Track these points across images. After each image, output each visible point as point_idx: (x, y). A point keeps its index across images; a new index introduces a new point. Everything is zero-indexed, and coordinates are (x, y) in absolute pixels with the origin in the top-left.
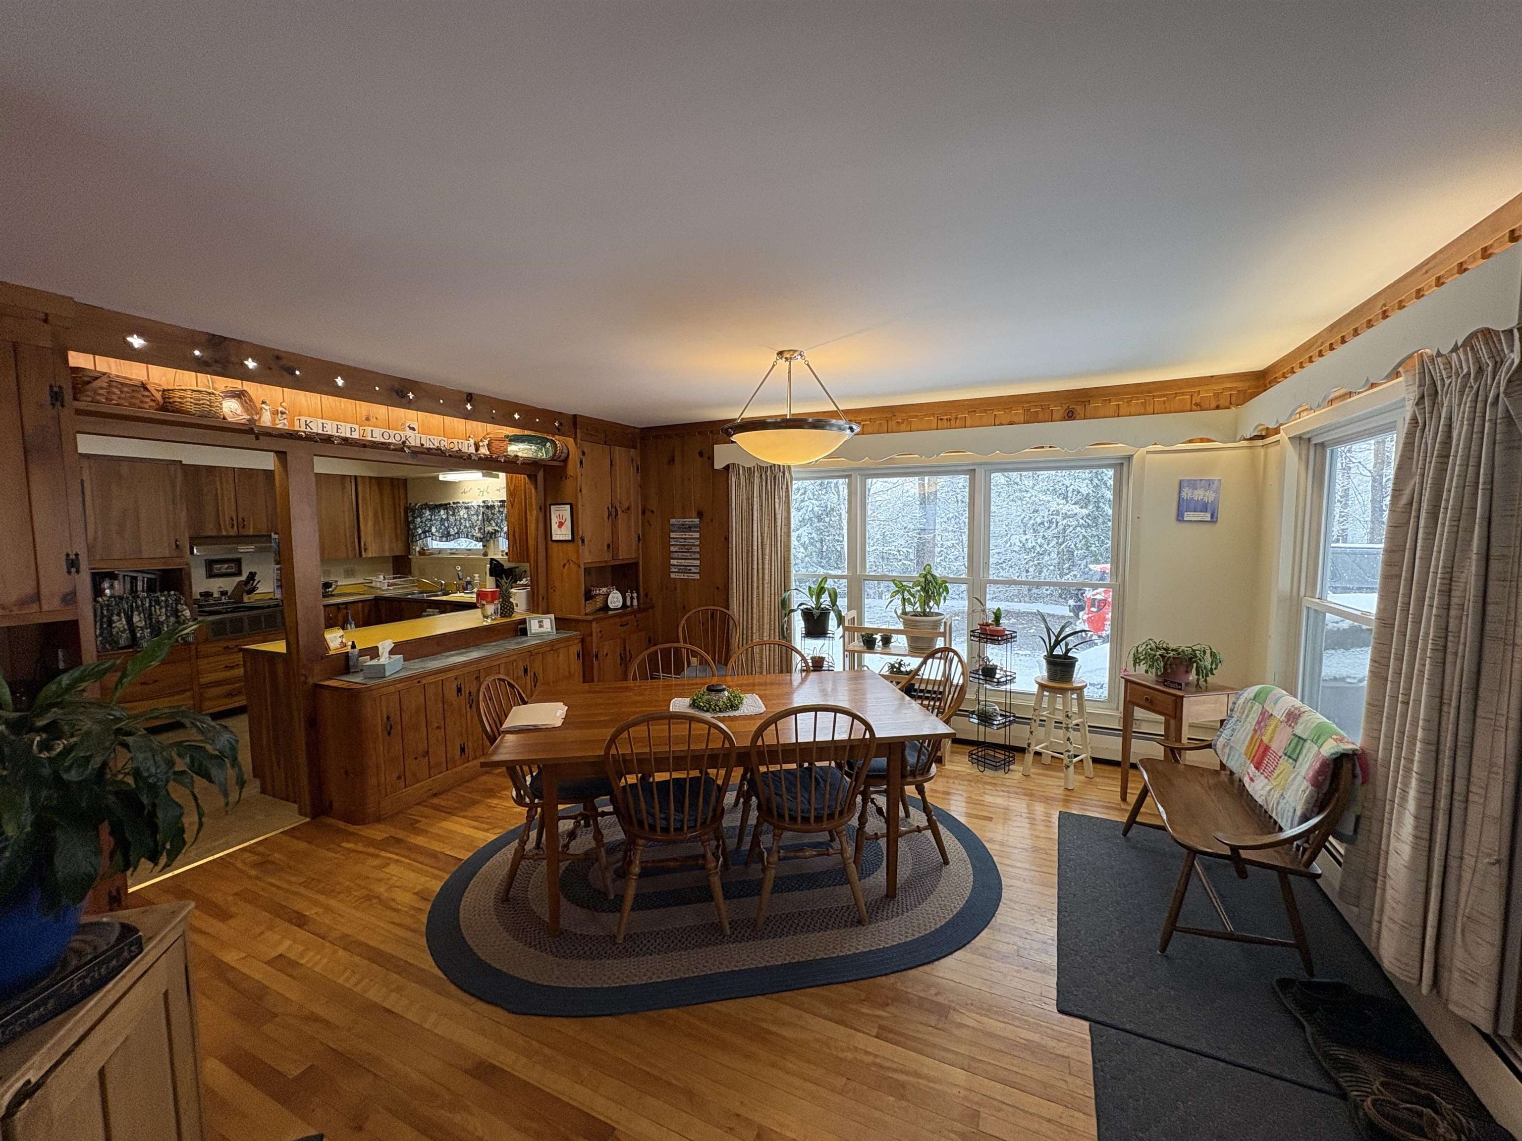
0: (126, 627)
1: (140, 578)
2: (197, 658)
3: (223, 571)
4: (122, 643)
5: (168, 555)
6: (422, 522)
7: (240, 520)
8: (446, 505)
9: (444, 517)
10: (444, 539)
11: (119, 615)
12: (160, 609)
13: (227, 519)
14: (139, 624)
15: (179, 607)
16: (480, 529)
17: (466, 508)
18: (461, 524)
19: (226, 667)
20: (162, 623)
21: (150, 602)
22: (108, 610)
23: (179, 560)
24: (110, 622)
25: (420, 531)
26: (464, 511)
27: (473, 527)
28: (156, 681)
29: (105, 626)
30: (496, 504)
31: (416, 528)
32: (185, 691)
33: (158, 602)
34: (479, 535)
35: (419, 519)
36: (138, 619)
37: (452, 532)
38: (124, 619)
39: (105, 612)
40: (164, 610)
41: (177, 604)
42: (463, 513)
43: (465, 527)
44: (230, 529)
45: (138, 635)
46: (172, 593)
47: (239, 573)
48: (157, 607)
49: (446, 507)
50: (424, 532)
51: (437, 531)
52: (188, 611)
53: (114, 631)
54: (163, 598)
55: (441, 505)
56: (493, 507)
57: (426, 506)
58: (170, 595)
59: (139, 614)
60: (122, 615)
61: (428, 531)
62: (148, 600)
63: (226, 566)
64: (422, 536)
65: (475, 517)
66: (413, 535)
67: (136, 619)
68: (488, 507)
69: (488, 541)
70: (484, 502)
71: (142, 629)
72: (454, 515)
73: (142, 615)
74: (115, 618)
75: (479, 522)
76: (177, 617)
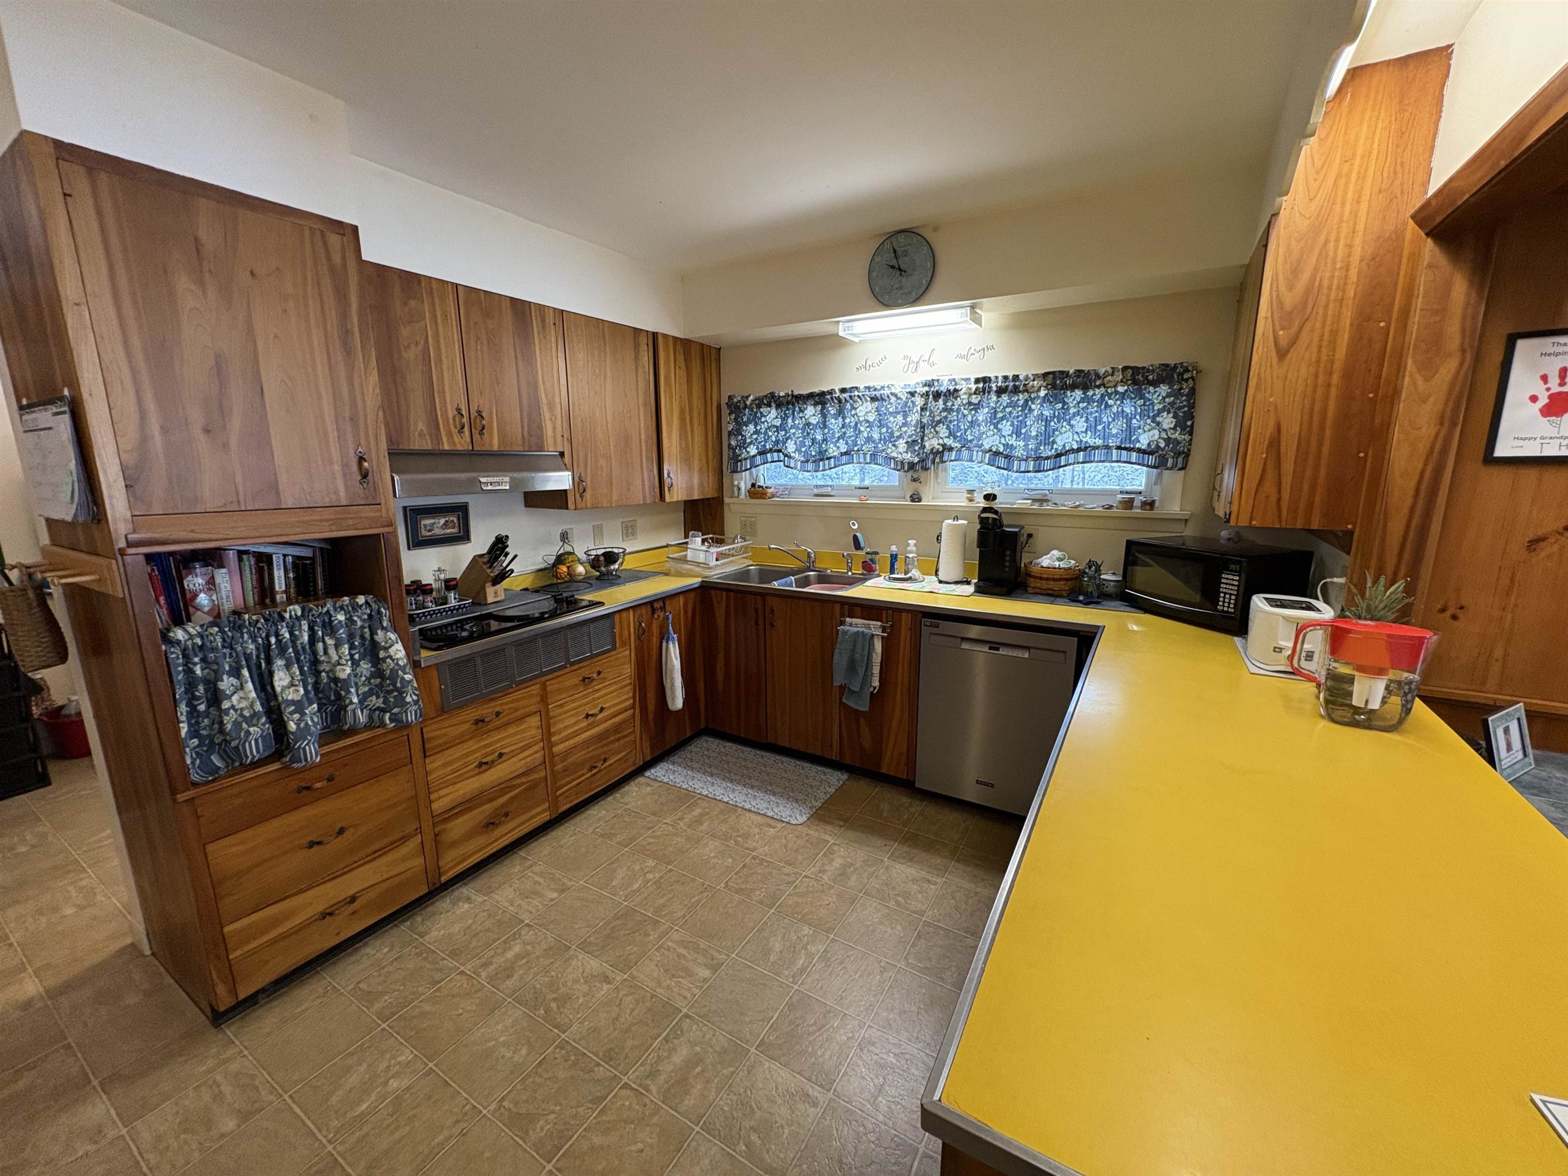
0: (258, 707)
1: (277, 561)
2: (425, 756)
3: (437, 531)
4: (253, 750)
5: (344, 502)
6: (757, 432)
7: (474, 414)
8: (823, 394)
9: (814, 420)
10: (810, 466)
11: (236, 672)
12: (337, 646)
13: (451, 413)
14: (291, 695)
15: (380, 636)
16: (911, 444)
17: (874, 399)
18: (859, 433)
19: (481, 764)
20: (345, 684)
21: (311, 628)
22: (204, 660)
23: (368, 512)
24: (215, 698)
25: (753, 450)
26: (869, 406)
27: (891, 439)
28: (341, 831)
29: (202, 708)
30: (963, 387)
31: (744, 445)
32: (405, 839)
33: (330, 627)
34: (908, 457)
35: (751, 427)
36: (286, 682)
37: (833, 451)
38: (250, 686)
39: (198, 670)
40: (345, 649)
41: (373, 633)
42: (865, 410)
43: (869, 439)
44: (456, 438)
45: (292, 726)
46: (361, 600)
47: (464, 536)
48: (330, 642)
49: (820, 399)
50: (762, 453)
51: (798, 450)
52: (399, 646)
53: (229, 721)
54: (341, 617)
55: (811, 396)
56: (953, 393)
57: (772, 400)
58: (356, 607)
59: (288, 666)
60: (245, 672)
61: (771, 451)
62: (305, 626)
63: (442, 521)
64: (758, 459)
65: (900, 418)
66: (736, 459)
67: (281, 679)
68: (937, 395)
69: (926, 469)
70: (929, 384)
71: (299, 707)
72: (840, 413)
73: (295, 669)
74: (226, 683)
75: (910, 431)
76: (376, 661)
